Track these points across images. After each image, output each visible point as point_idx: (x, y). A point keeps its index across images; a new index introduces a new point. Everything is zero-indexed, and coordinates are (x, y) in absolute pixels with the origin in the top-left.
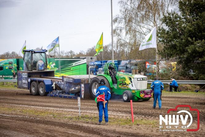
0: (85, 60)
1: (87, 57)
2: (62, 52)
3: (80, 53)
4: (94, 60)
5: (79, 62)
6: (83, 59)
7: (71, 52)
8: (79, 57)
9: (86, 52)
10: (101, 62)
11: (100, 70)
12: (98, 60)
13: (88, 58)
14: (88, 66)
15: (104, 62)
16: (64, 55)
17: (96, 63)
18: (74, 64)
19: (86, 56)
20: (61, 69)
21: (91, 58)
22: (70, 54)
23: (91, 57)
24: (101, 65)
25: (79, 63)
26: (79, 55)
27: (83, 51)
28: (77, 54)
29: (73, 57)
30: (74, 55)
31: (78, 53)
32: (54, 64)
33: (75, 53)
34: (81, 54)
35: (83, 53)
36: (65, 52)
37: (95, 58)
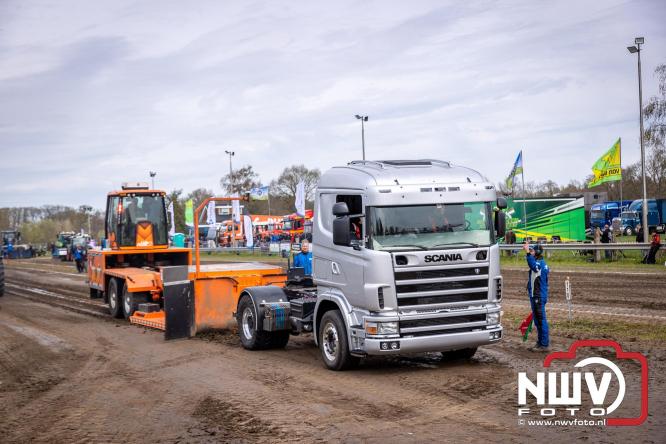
0: (582, 199)
1: (585, 194)
2: (529, 185)
3: (570, 186)
4: (601, 199)
5: (566, 204)
6: (577, 198)
7: (550, 184)
8: (570, 193)
9: (582, 183)
10: (619, 205)
11: (616, 222)
12: (611, 200)
13: (588, 196)
14: (587, 214)
15: (624, 204)
16: (535, 191)
17: (609, 207)
18: (556, 210)
19: (583, 191)
20: (528, 220)
21: (596, 197)
22: (546, 188)
23: (595, 193)
24: (618, 211)
25: (568, 206)
26: (567, 189)
27: (576, 181)
29: (555, 196)
30: (557, 190)
31: (566, 186)
32: (513, 211)
33: (559, 187)
34: (571, 188)
35: (577, 186)
36: (537, 182)
37: (603, 194)
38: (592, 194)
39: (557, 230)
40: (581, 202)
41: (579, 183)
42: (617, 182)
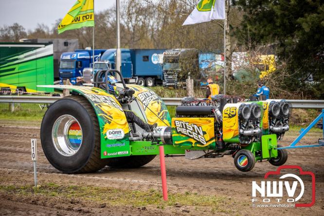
0: (51, 47)
1: (55, 40)
3: (38, 30)
4: (72, 47)
5: (35, 51)
6: (46, 44)
7: (16, 27)
8: (37, 39)
9: (51, 28)
10: (90, 54)
11: (87, 72)
12: (82, 48)
13: (58, 42)
14: (56, 63)
15: (97, 53)
17: (79, 56)
18: (23, 57)
19: (52, 36)
21: (66, 44)
22: (12, 32)
24: (90, 60)
25: (36, 54)
26: (35, 34)
27: (43, 25)
28: (30, 31)
29: (21, 41)
30: (23, 35)
31: (33, 31)
33: (26, 31)
34: (39, 32)
35: (46, 31)
37: (74, 42)
38: (62, 41)
39: (22, 80)
40: (50, 50)
41: (47, 28)
42: (89, 29)
